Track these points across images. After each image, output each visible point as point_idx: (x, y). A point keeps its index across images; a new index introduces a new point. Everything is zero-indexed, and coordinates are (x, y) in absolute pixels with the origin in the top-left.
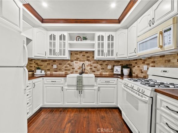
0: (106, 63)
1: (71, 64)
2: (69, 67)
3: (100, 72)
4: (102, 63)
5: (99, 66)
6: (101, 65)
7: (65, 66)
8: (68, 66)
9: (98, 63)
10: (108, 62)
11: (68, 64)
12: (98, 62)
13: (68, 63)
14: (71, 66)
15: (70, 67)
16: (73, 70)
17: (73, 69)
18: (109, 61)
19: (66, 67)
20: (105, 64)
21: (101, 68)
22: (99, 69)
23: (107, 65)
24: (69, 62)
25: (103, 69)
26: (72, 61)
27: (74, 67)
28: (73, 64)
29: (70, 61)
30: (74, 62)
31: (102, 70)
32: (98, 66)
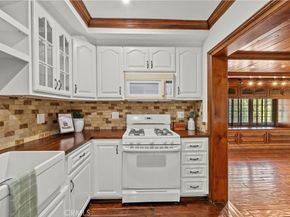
0: (32, 107)
3: (16, 137)
4: (23, 107)
5: (14, 118)
6: (19, 112)
9: (7, 107)
10: (37, 103)
12: (6, 103)
18: (40, 100)
20: (30, 112)
21: (20, 123)
22: (11, 129)
23: (35, 112)
25: (25, 126)
31: (22, 131)
32: (7, 117)
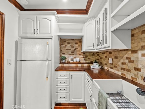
1: (132, 59)
2: (129, 66)
7: (122, 61)
8: (127, 61)
11: (127, 58)
13: (126, 56)
14: (133, 62)
15: (130, 64)
16: (136, 72)
17: (137, 69)
19: (123, 64)
24: (129, 54)
26: (134, 52)
27: (139, 67)
28: (138, 58)
29: (130, 52)
30: (140, 53)
